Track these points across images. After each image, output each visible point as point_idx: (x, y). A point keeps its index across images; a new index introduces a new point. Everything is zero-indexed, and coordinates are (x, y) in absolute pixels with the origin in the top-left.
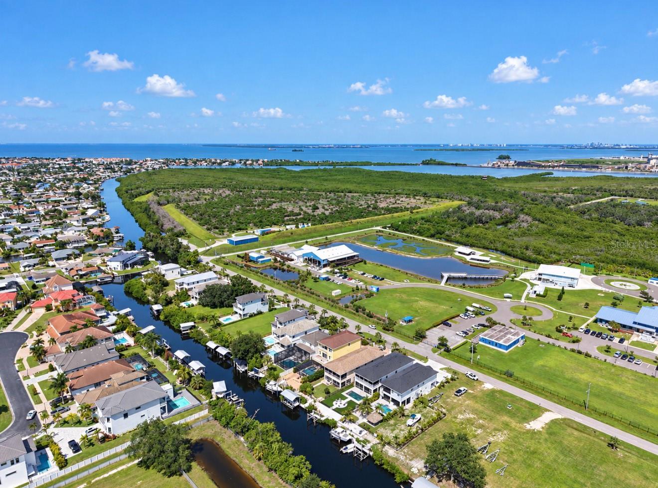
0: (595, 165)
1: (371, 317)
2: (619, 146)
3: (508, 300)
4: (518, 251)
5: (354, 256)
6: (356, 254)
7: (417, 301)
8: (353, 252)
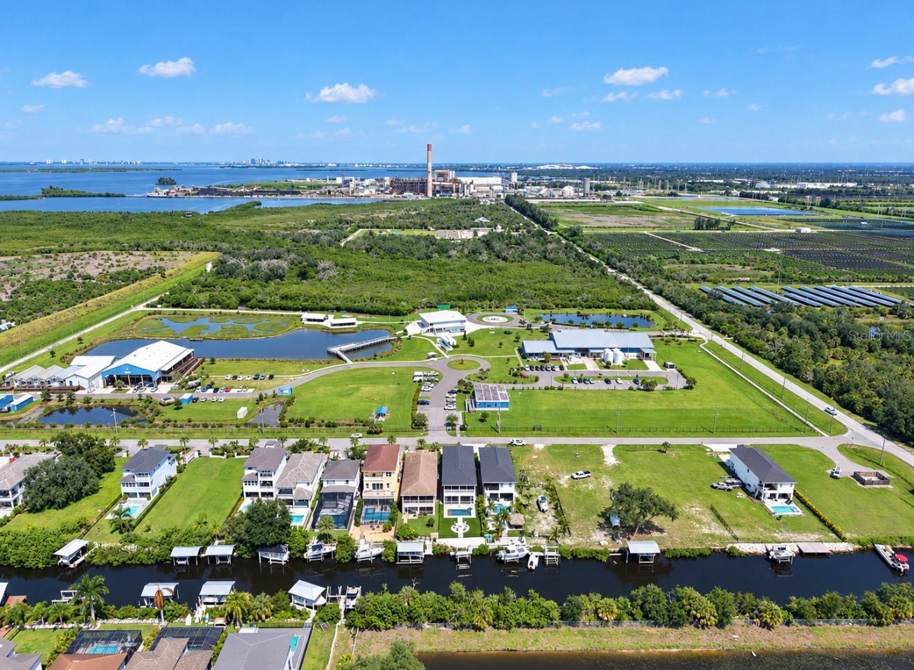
0: (294, 190)
1: (334, 426)
2: (282, 163)
3: (435, 359)
4: (369, 305)
5: (189, 356)
6: (189, 351)
7: (358, 389)
8: (182, 349)
